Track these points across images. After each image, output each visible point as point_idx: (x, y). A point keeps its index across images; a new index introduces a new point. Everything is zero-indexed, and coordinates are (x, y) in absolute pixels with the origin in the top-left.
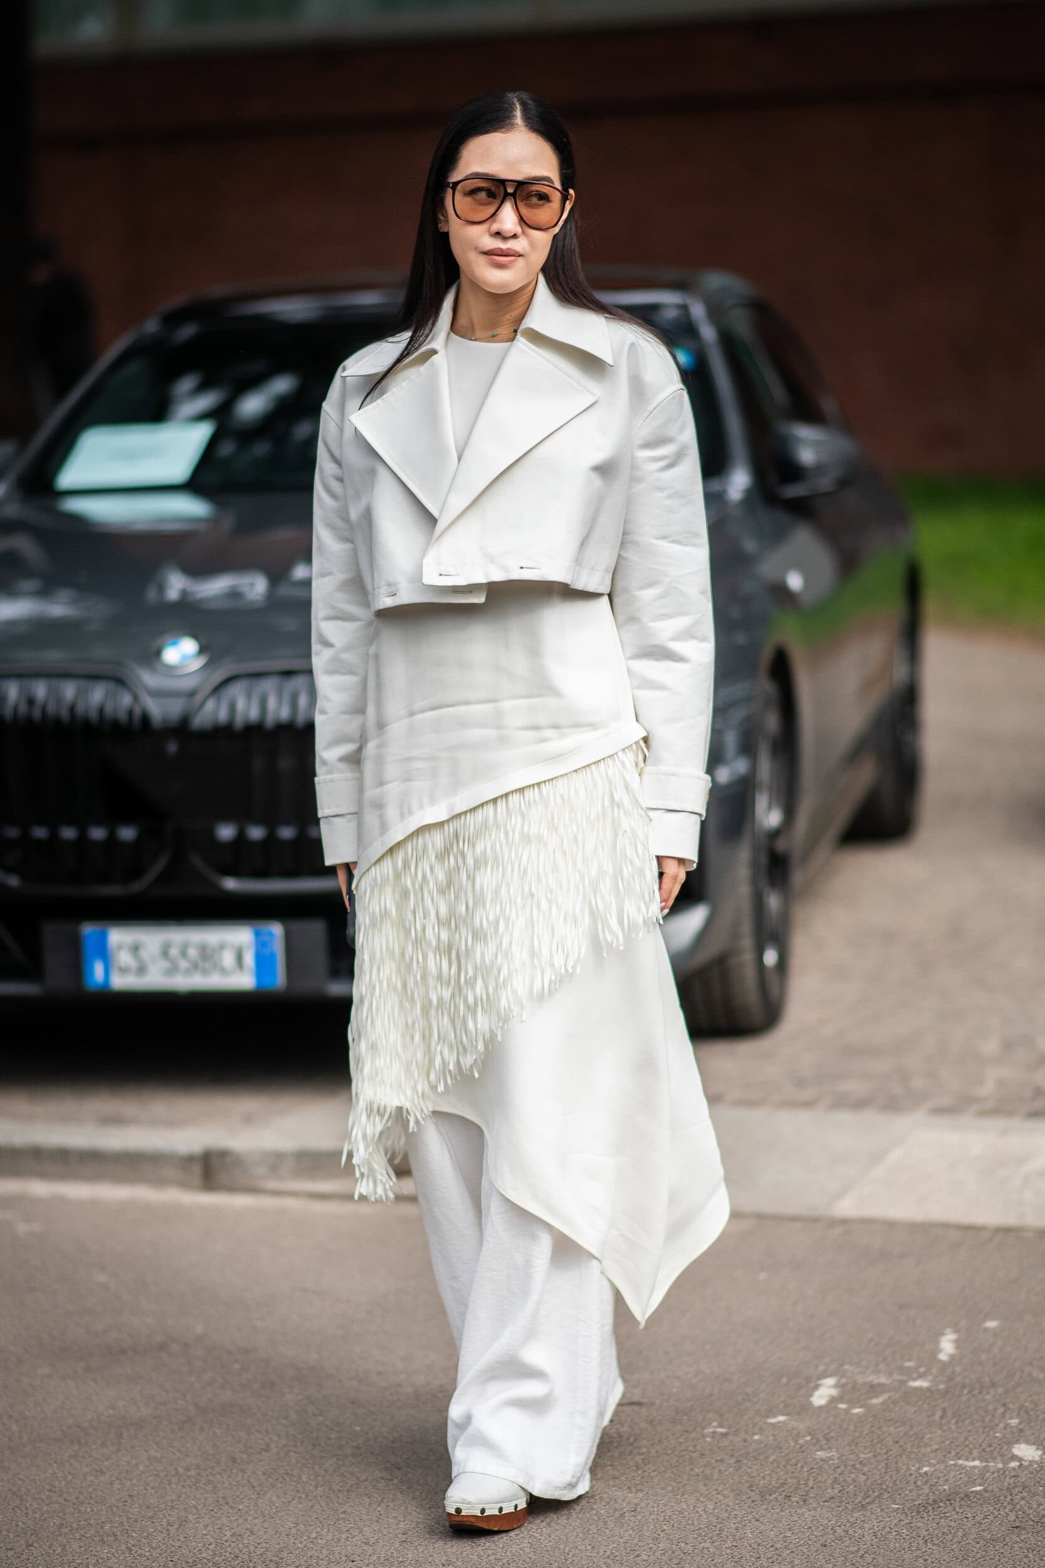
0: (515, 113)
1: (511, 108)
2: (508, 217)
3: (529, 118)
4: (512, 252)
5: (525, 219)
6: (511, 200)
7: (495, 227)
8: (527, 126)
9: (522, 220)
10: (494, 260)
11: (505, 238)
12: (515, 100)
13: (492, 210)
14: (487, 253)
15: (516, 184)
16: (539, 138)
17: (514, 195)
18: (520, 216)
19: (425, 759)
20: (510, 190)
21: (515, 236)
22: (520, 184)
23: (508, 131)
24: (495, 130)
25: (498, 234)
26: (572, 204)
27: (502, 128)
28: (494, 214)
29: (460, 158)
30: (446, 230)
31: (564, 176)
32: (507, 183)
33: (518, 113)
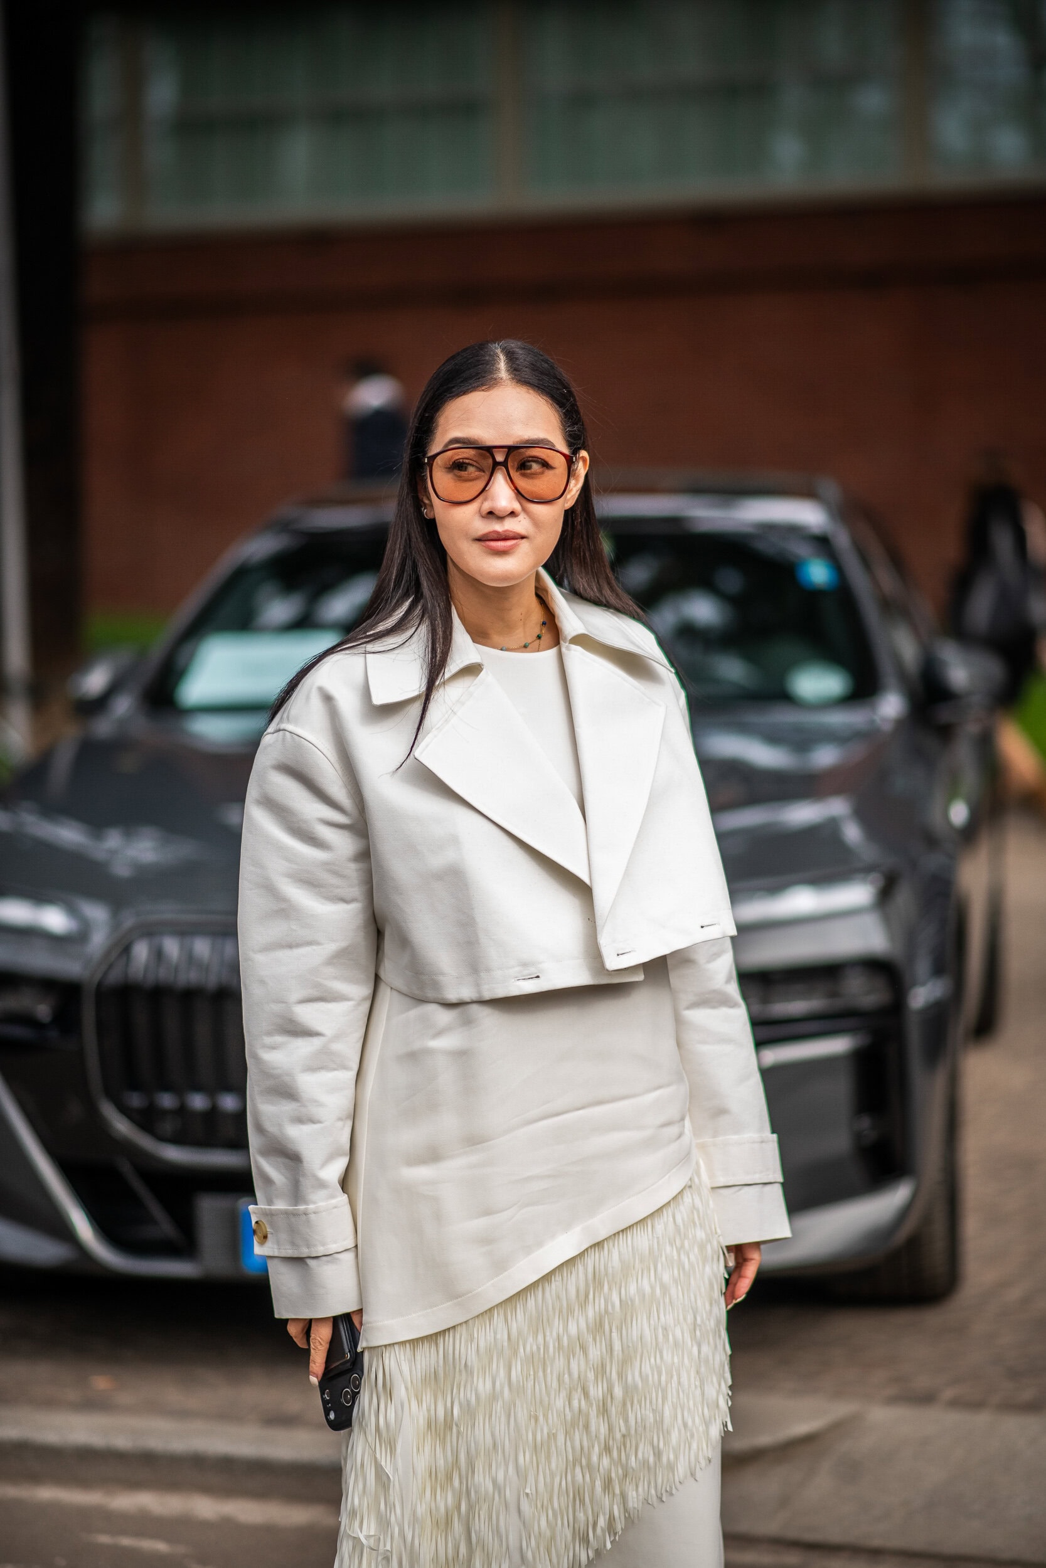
0: (498, 366)
1: (493, 361)
2: (502, 493)
3: (515, 370)
4: (511, 535)
5: (522, 492)
6: (501, 469)
7: (487, 507)
8: (513, 379)
9: (519, 493)
10: (491, 546)
11: (501, 518)
12: (499, 351)
13: (480, 484)
14: (480, 539)
15: (506, 450)
16: (531, 391)
17: (504, 464)
18: (516, 488)
19: (549, 1176)
20: (500, 458)
21: (513, 514)
22: (511, 450)
23: (488, 390)
24: (474, 389)
25: (491, 514)
26: (587, 468)
27: (483, 385)
28: (483, 490)
29: (437, 426)
30: (432, 517)
31: (570, 436)
32: (494, 450)
33: (502, 364)
